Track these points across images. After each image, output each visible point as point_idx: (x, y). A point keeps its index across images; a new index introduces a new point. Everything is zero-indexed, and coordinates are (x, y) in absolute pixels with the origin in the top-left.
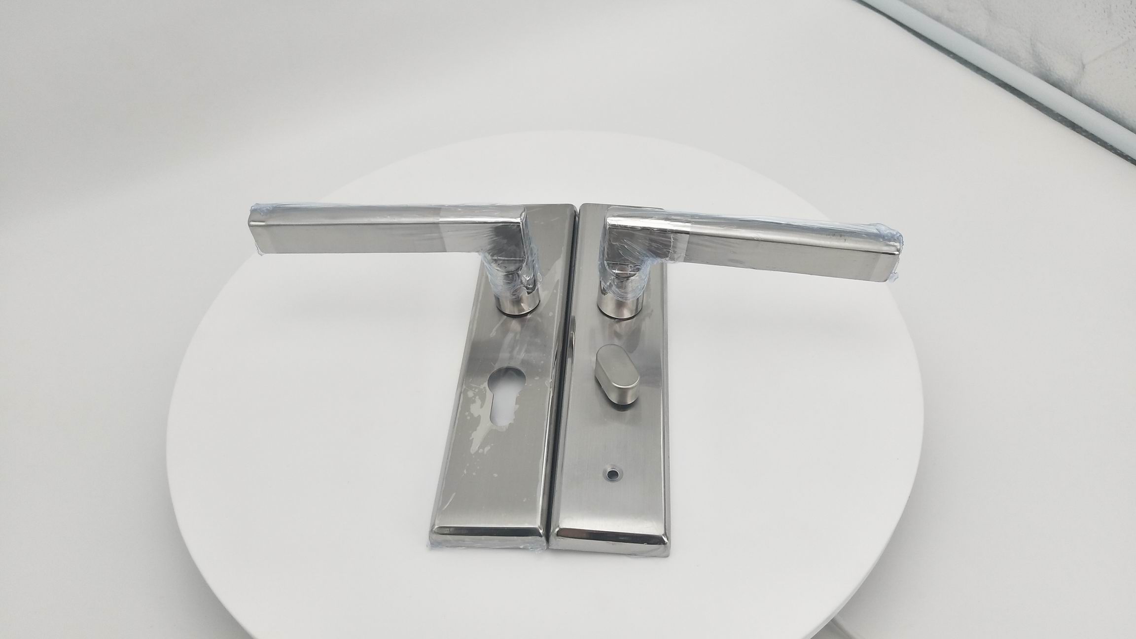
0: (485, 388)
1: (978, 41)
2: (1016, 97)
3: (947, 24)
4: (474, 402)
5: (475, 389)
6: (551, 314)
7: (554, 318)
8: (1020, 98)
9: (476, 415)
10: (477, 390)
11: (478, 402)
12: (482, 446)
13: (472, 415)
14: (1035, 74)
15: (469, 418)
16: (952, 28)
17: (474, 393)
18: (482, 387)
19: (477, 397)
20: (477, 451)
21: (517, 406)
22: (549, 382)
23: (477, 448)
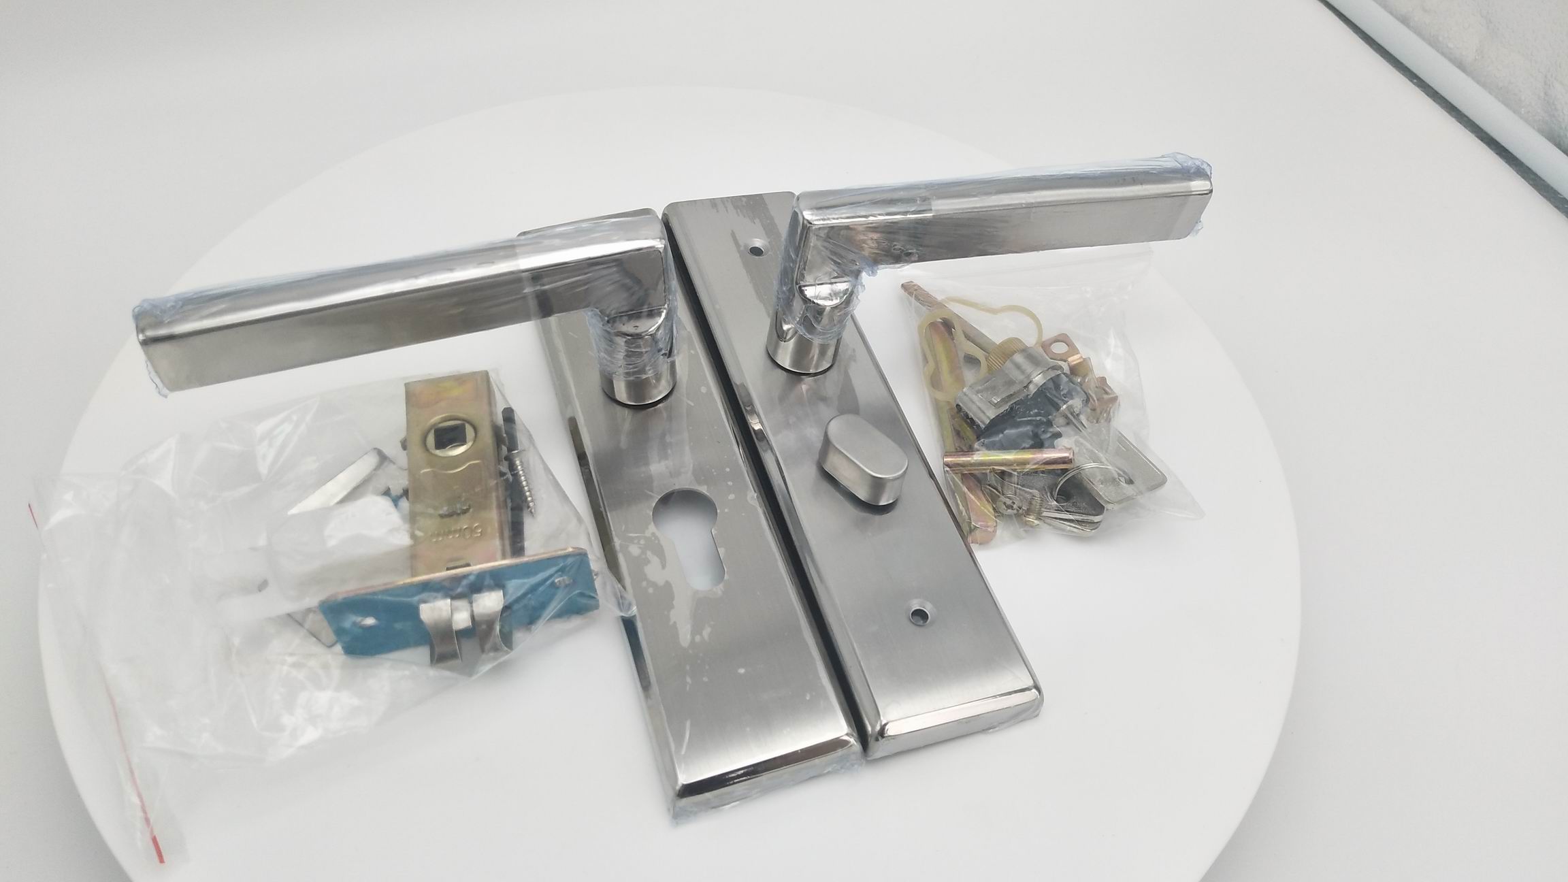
0: (653, 534)
1: (1461, 66)
2: (1504, 163)
3: (1418, 32)
4: (648, 562)
5: (639, 541)
6: (704, 390)
7: (711, 394)
8: (1510, 164)
9: (661, 582)
10: (642, 542)
11: (655, 560)
12: (696, 630)
13: (654, 585)
14: (1541, 132)
15: (651, 590)
16: (1423, 38)
17: (640, 548)
18: (648, 534)
19: (649, 553)
20: (693, 639)
21: (722, 551)
22: (753, 497)
23: (689, 637)
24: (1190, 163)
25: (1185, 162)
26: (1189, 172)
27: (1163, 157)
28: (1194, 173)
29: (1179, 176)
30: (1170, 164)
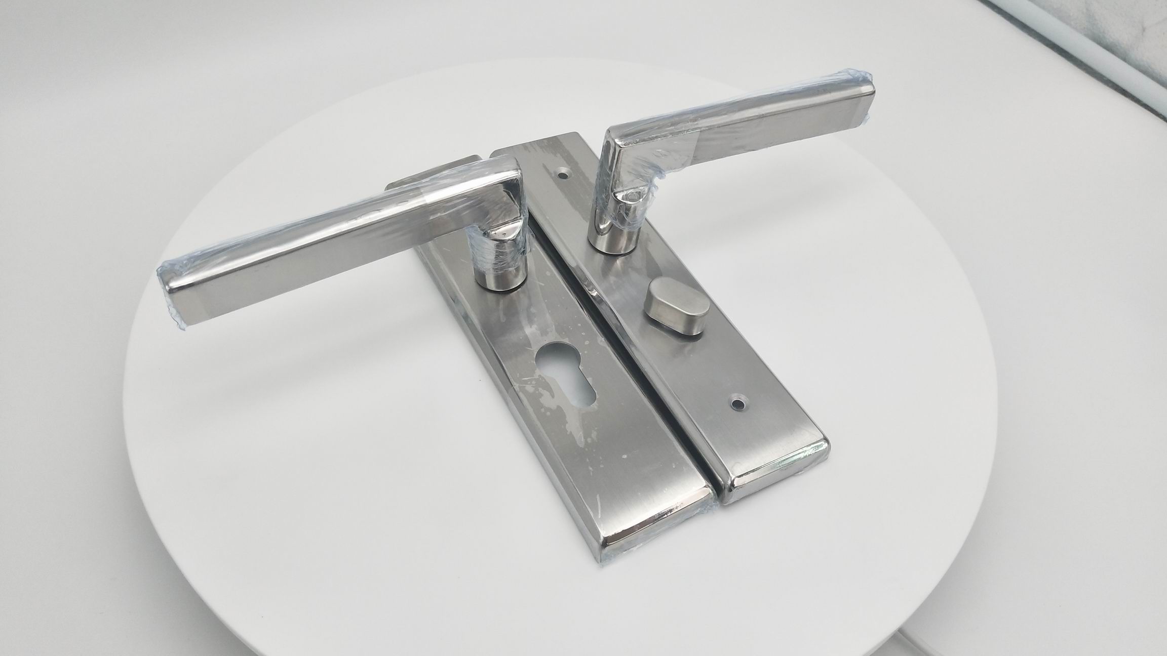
0: (540, 375)
4: (541, 395)
5: (531, 382)
7: (555, 276)
9: (554, 407)
10: (534, 382)
11: (546, 393)
12: (587, 435)
15: (548, 414)
17: (534, 387)
18: (536, 376)
20: (586, 441)
21: (590, 380)
22: (601, 341)
23: (583, 440)
24: (857, 75)
25: (855, 74)
26: (858, 81)
27: (839, 73)
28: (861, 81)
29: (853, 84)
30: (845, 77)
